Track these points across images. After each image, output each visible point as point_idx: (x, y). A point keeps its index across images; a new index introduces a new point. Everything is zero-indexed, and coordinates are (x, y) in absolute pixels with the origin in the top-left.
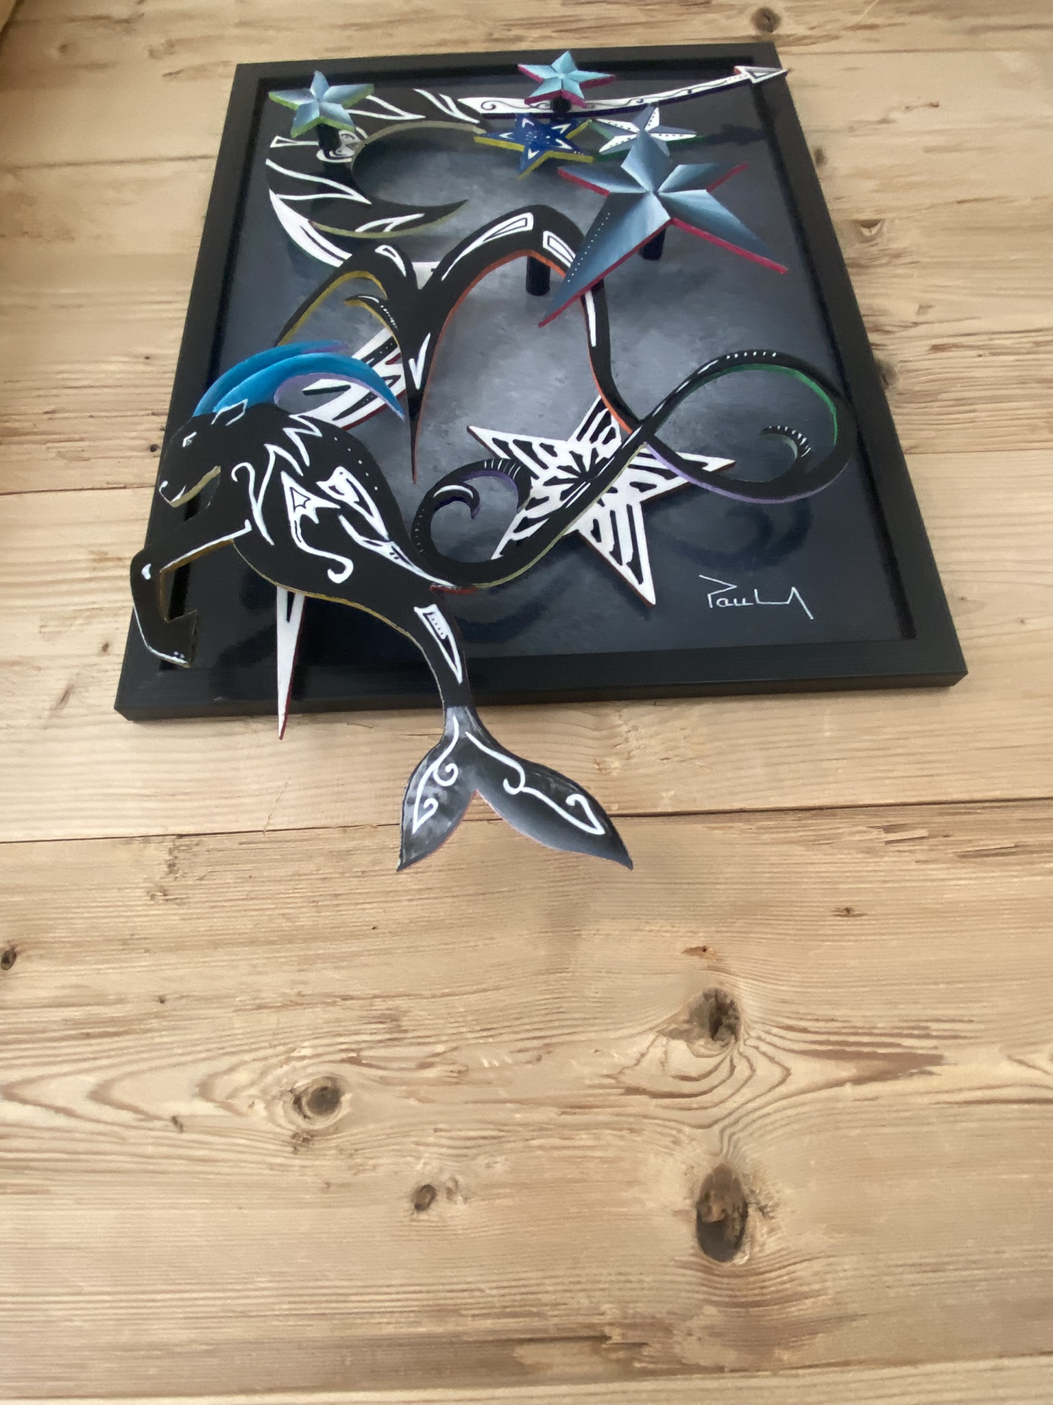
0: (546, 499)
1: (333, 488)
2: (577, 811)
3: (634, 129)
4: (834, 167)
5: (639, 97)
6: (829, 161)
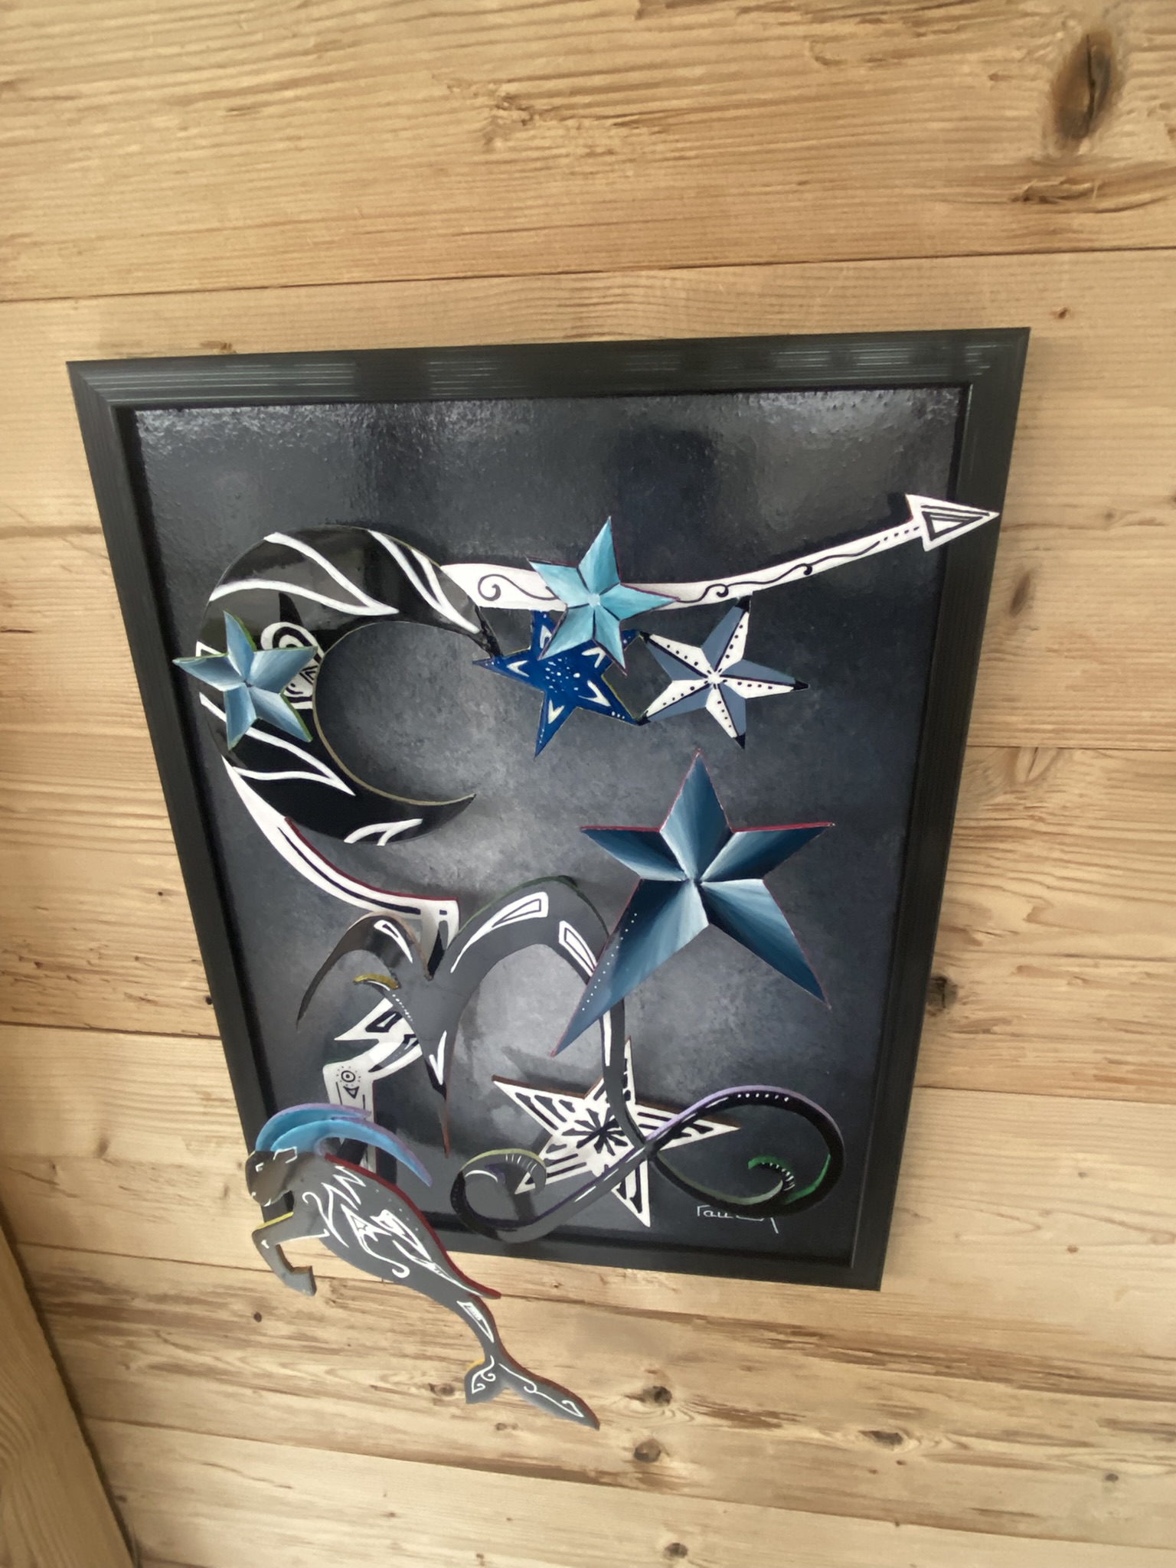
0: (563, 1146)
1: (383, 1222)
2: (568, 1406)
3: (704, 666)
4: (1033, 624)
5: (726, 581)
6: (1031, 607)
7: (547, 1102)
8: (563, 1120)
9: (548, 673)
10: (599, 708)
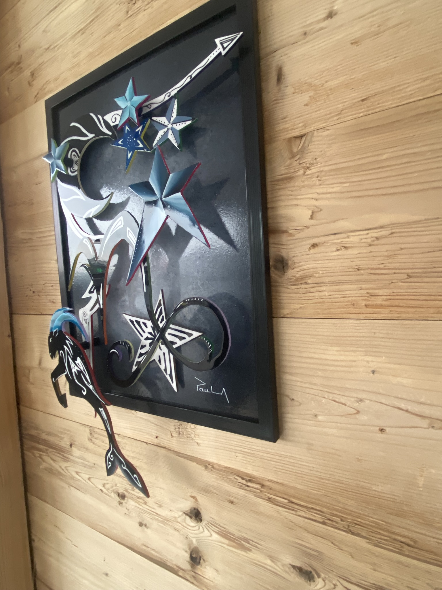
0: (145, 346)
1: (78, 364)
2: (136, 478)
3: (166, 123)
4: (286, 85)
5: (169, 91)
6: (284, 79)
7: (138, 323)
8: (144, 332)
9: (128, 141)
10: (141, 148)
